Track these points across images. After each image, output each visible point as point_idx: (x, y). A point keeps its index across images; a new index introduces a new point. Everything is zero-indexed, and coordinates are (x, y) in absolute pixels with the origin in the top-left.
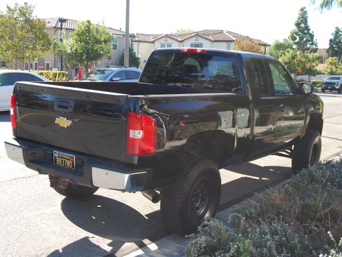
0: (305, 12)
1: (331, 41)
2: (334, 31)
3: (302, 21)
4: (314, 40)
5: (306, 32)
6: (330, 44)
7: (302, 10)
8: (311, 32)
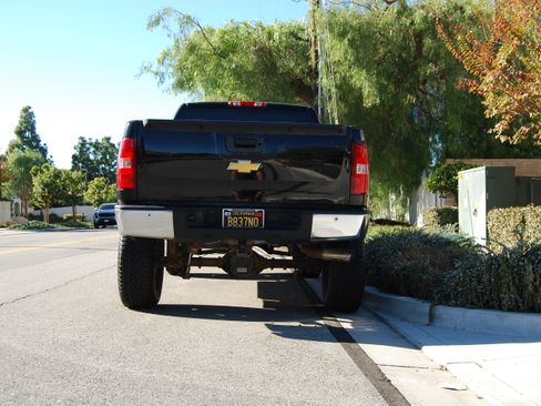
0: (31, 115)
1: (74, 157)
2: (77, 142)
3: (26, 127)
4: (48, 157)
5: (34, 144)
6: (73, 162)
7: (25, 110)
8: (42, 144)
